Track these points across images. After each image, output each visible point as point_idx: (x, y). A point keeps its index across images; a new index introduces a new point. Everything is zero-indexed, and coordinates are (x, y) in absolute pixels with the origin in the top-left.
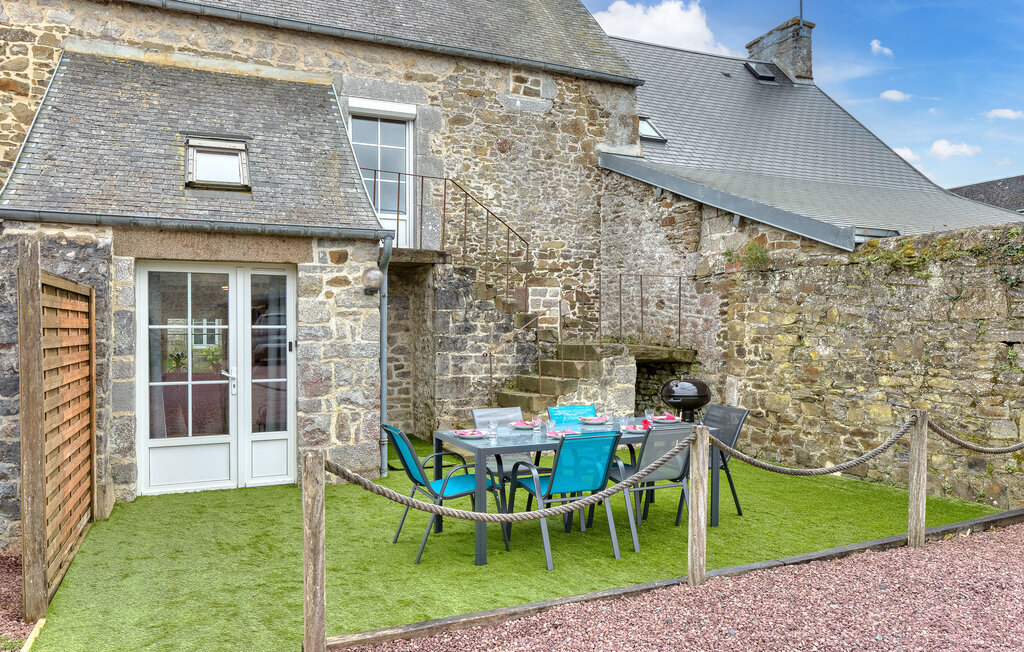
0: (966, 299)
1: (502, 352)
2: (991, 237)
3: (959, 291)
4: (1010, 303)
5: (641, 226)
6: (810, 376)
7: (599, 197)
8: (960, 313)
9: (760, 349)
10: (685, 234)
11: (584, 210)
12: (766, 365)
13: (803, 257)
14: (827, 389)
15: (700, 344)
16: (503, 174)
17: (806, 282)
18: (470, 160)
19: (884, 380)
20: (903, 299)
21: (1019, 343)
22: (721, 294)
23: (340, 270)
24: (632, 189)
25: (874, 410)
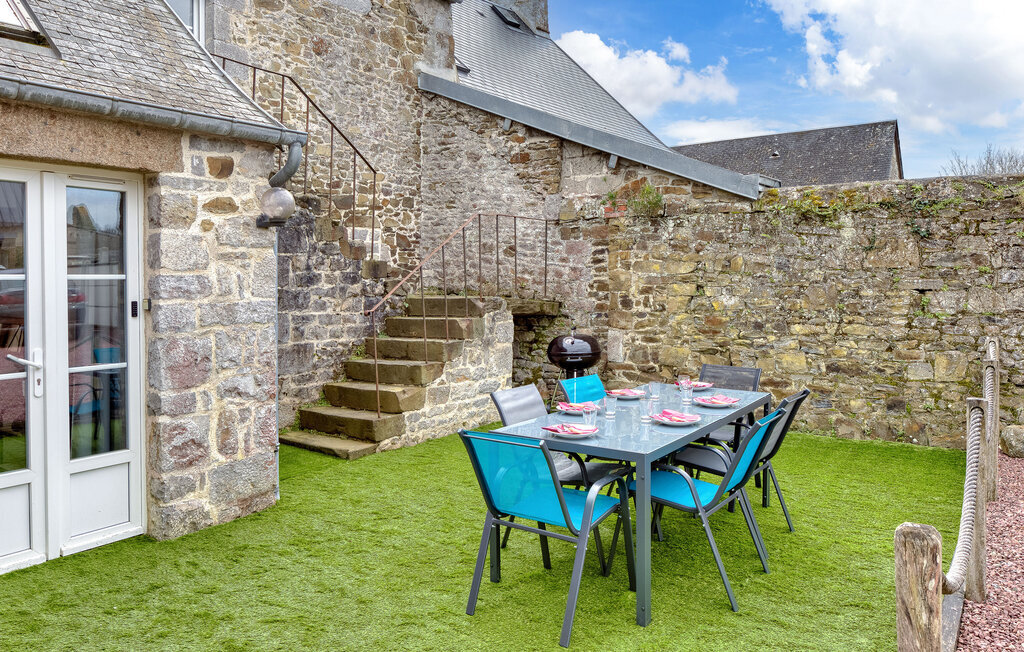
0: (880, 249)
1: (348, 310)
2: (897, 191)
3: (872, 241)
4: (921, 253)
5: (481, 161)
6: (712, 327)
7: (419, 125)
8: (874, 262)
9: (651, 300)
10: (543, 173)
11: (405, 138)
12: (659, 316)
13: (695, 204)
14: (733, 340)
15: (566, 295)
16: (319, 82)
17: (706, 230)
18: (280, 58)
19: (797, 328)
20: (815, 248)
21: (931, 290)
22: (594, 240)
23: (221, 188)
24: (467, 118)
25: (787, 359)
